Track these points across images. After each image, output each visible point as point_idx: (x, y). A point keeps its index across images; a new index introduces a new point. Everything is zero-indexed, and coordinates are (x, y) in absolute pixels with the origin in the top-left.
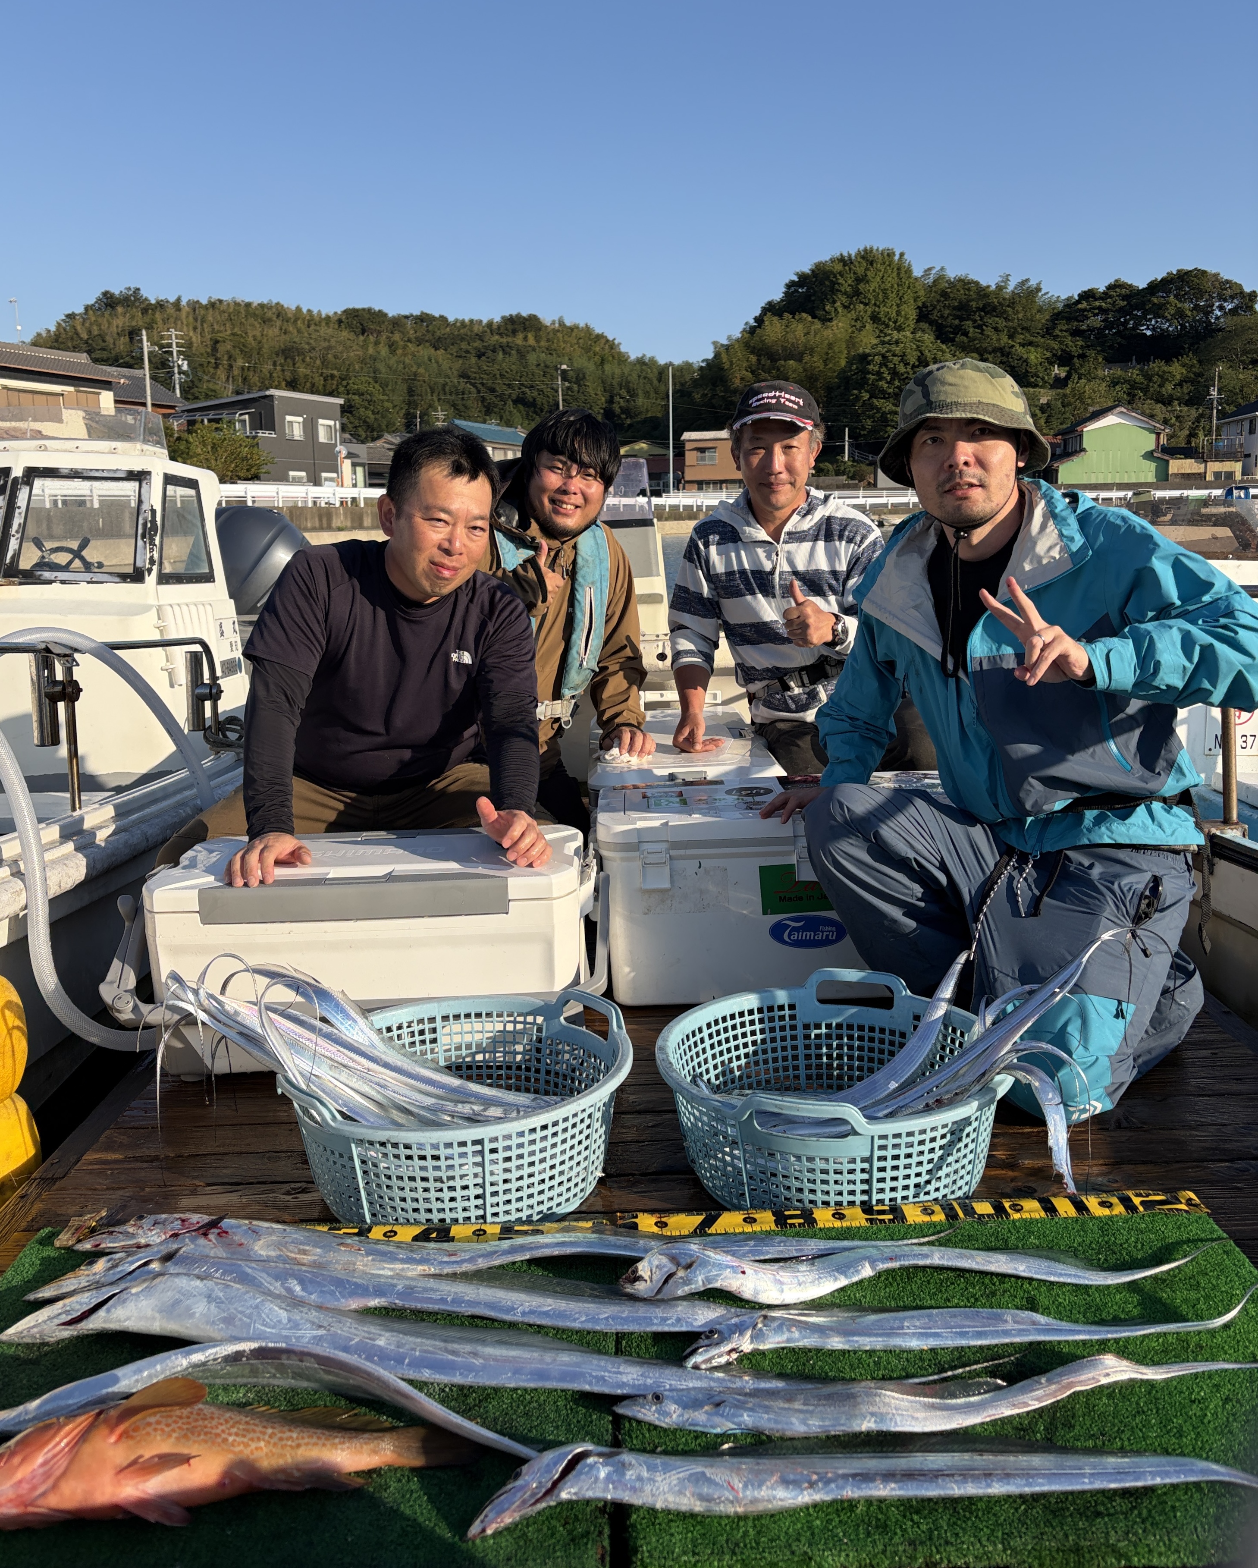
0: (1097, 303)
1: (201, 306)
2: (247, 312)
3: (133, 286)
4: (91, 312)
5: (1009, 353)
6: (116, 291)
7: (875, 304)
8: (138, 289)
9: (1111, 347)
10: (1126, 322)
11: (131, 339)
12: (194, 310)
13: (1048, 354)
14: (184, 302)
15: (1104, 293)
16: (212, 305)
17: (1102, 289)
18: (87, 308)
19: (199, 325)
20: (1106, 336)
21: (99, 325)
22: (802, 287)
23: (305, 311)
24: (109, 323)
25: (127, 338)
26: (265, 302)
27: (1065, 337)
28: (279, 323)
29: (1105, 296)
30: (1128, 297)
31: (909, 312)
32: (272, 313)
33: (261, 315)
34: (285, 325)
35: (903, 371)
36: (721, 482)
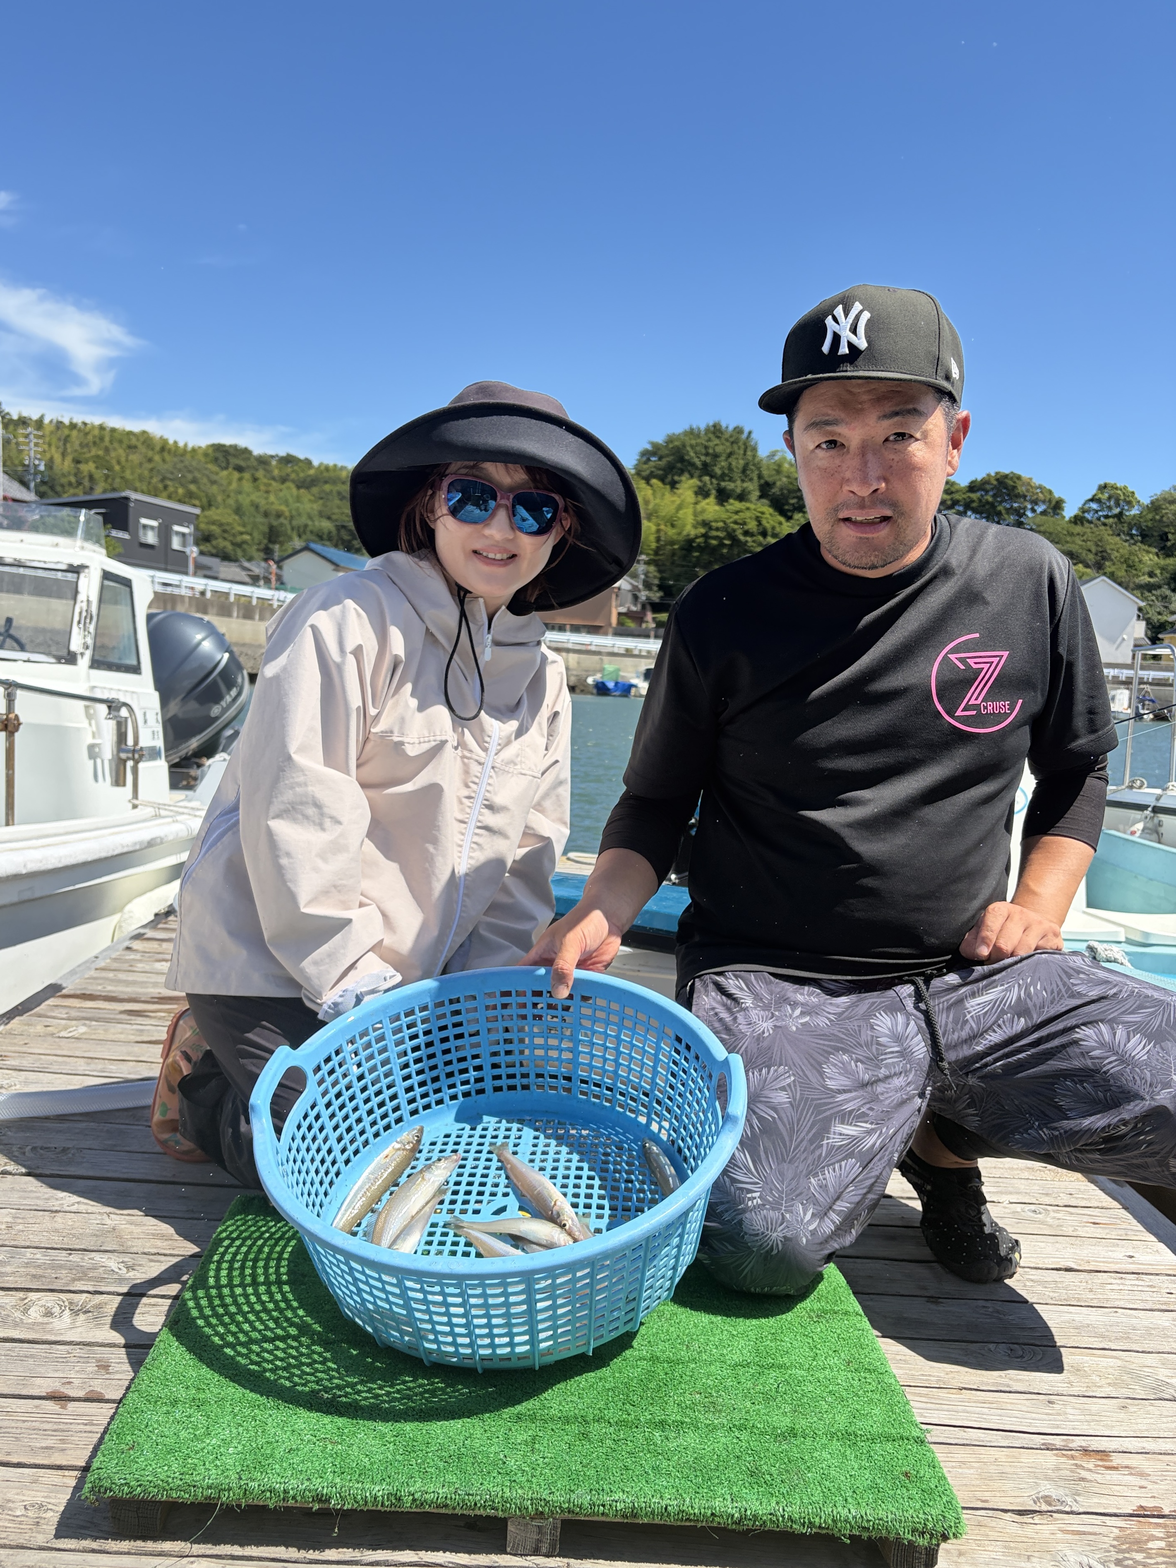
1: (66, 427)
2: (111, 436)
12: (56, 427)
14: (46, 421)
16: (74, 426)
19: (61, 443)
26: (132, 430)
28: (143, 450)
30: (952, 493)
31: (753, 487)
32: (138, 440)
33: (126, 442)
34: (150, 454)
35: (742, 538)
36: (566, 625)
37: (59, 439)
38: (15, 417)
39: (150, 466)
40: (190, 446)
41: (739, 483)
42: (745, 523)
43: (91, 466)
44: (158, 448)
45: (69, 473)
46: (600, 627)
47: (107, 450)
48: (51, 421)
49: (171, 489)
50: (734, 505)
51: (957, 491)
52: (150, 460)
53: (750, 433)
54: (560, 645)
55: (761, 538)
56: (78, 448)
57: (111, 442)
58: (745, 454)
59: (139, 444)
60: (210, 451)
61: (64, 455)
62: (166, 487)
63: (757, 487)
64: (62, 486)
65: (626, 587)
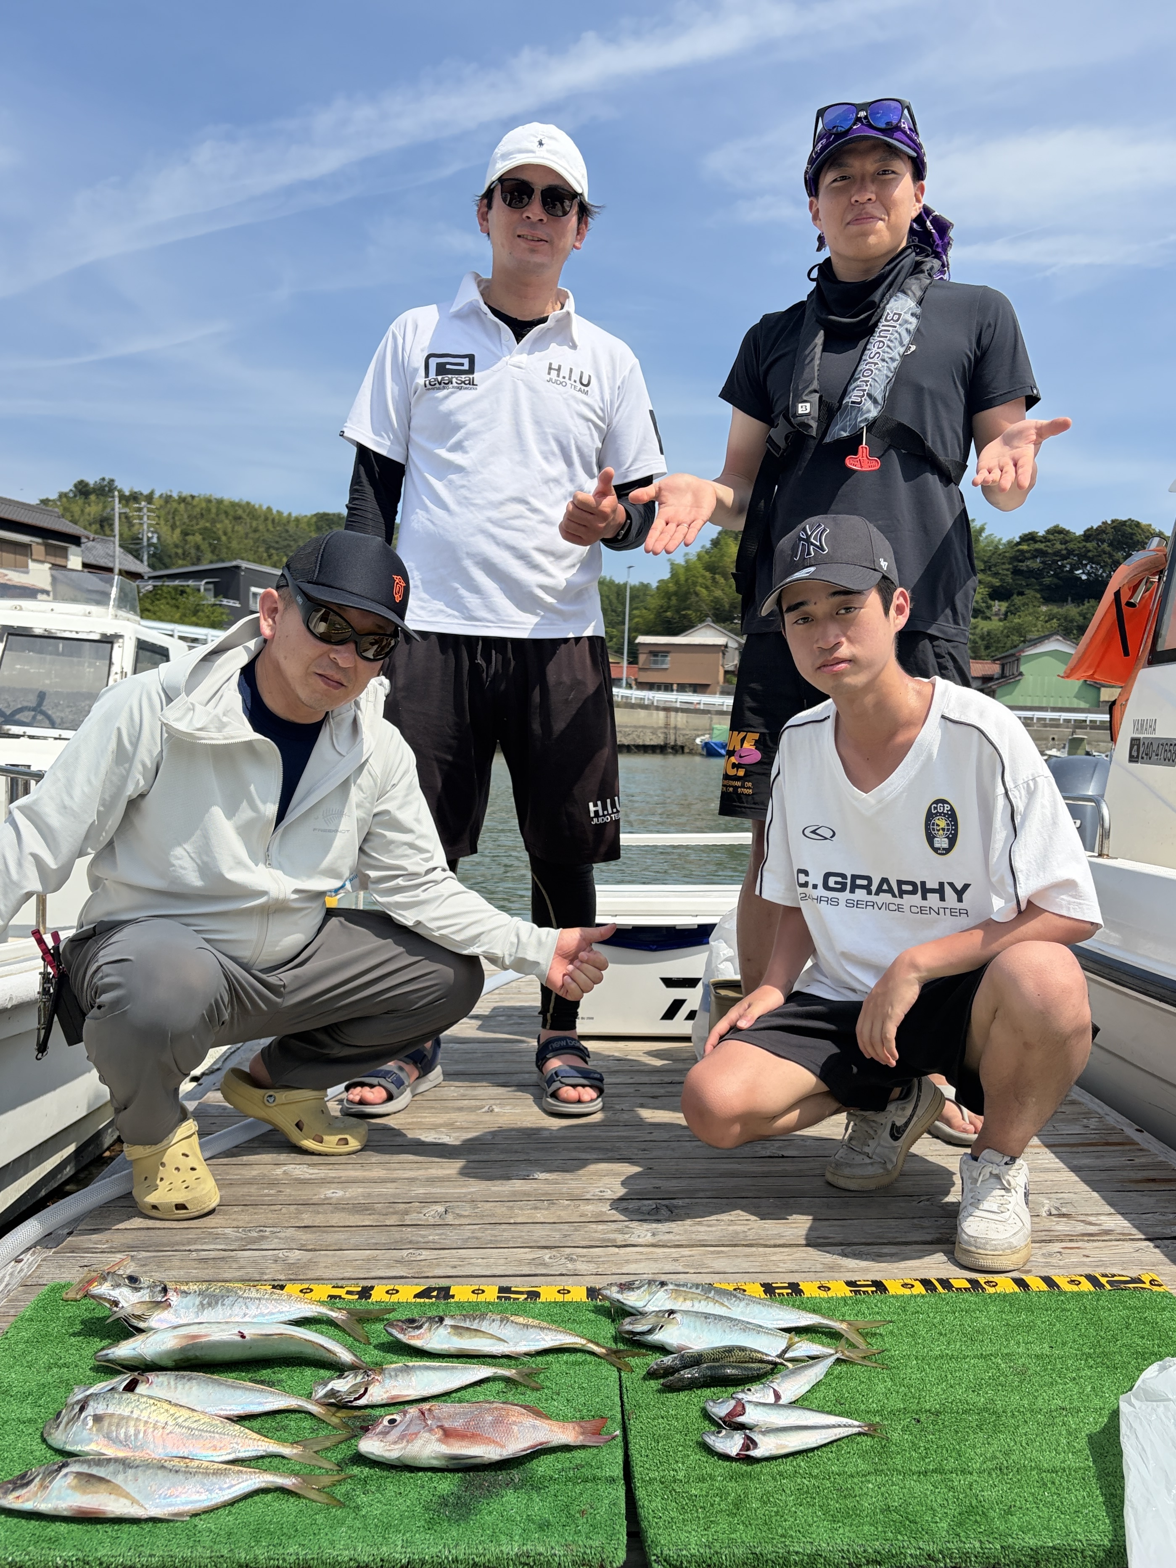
0: (1037, 546)
1: (174, 501)
2: (218, 509)
3: (107, 478)
4: (64, 500)
6: (92, 480)
8: (113, 481)
9: (1049, 587)
10: (1063, 566)
11: (102, 526)
12: (167, 503)
13: (990, 590)
14: (157, 495)
15: (1043, 537)
16: (184, 500)
17: (1041, 534)
18: (62, 495)
19: (170, 517)
20: (1044, 577)
21: (72, 512)
23: (274, 511)
24: (82, 511)
25: (98, 526)
26: (237, 500)
27: (1007, 576)
28: (248, 520)
29: (1045, 539)
30: (1066, 542)
32: (244, 511)
33: (232, 513)
34: (254, 524)
36: (672, 684)
37: (168, 513)
38: (127, 493)
39: (257, 535)
40: (294, 515)
43: (198, 538)
44: (263, 518)
45: (176, 546)
46: (708, 685)
47: (213, 522)
48: (161, 496)
49: (275, 558)
51: (1071, 541)
52: (256, 530)
54: (668, 705)
56: (186, 521)
57: (217, 515)
59: (244, 516)
60: (314, 519)
61: (173, 527)
62: (270, 556)
64: (170, 557)
65: (733, 645)
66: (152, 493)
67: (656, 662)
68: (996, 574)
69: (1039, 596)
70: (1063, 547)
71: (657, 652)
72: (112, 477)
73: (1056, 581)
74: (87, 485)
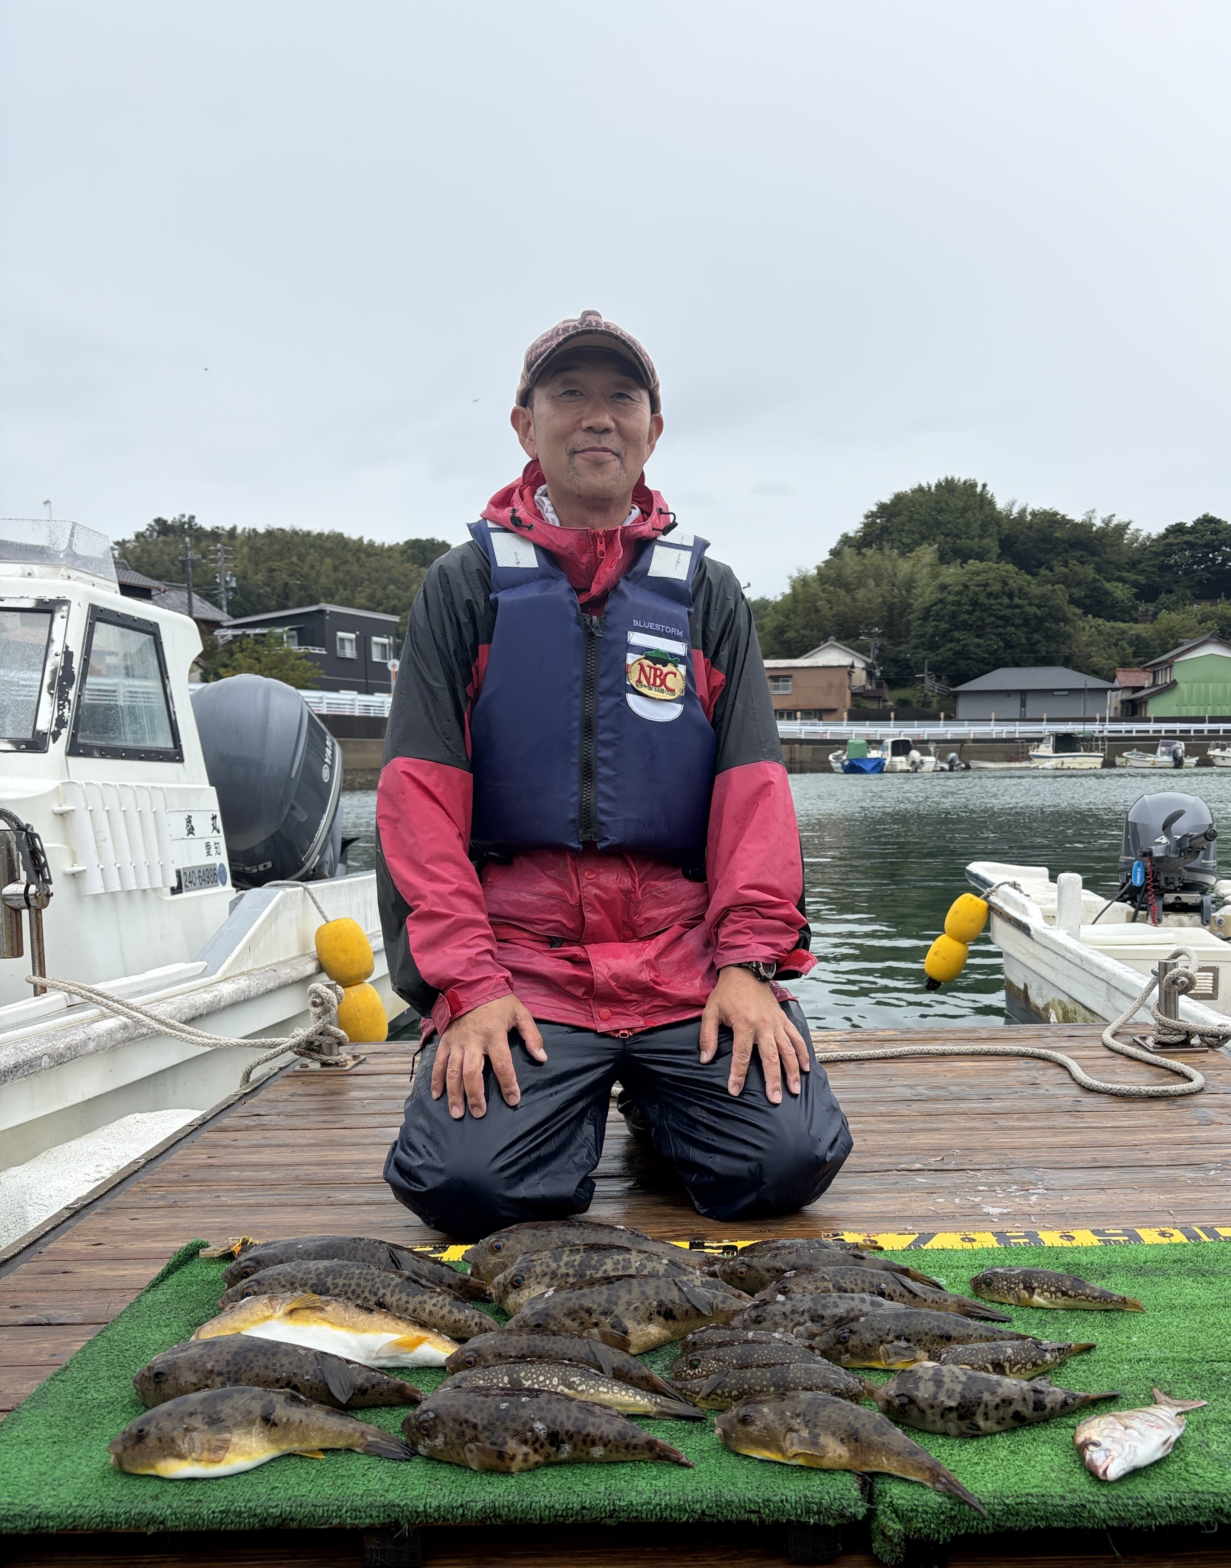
0: (1186, 538)
1: (258, 535)
2: (305, 540)
3: (187, 514)
4: (142, 539)
5: (1094, 589)
6: (169, 518)
7: (956, 536)
8: (192, 518)
9: (1200, 583)
10: (1214, 559)
12: (249, 537)
13: (1135, 590)
14: (239, 531)
15: (1192, 527)
16: (270, 533)
17: (1189, 524)
18: (138, 535)
20: (1195, 571)
22: (878, 517)
23: (365, 541)
26: (326, 532)
27: (1153, 572)
28: (338, 553)
29: (1193, 530)
30: (1217, 532)
31: (991, 544)
35: (986, 601)
36: (796, 711)
38: (208, 527)
39: (345, 568)
40: (387, 544)
41: (977, 539)
42: (987, 585)
43: (285, 573)
44: (353, 549)
45: (263, 582)
46: (835, 711)
47: (300, 555)
48: (244, 531)
50: (973, 564)
51: (1224, 531)
52: (345, 562)
53: (984, 486)
54: (792, 734)
55: (1006, 601)
56: (271, 556)
57: (305, 547)
58: (981, 508)
61: (257, 565)
63: (997, 543)
65: (859, 665)
66: (234, 529)
67: (777, 688)
68: (1142, 572)
69: (1188, 592)
70: (1214, 537)
71: (778, 676)
72: (193, 514)
73: (1208, 575)
74: (165, 522)
